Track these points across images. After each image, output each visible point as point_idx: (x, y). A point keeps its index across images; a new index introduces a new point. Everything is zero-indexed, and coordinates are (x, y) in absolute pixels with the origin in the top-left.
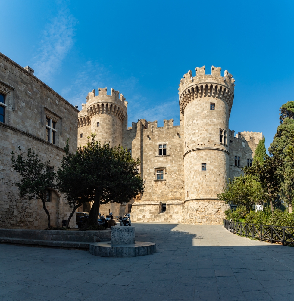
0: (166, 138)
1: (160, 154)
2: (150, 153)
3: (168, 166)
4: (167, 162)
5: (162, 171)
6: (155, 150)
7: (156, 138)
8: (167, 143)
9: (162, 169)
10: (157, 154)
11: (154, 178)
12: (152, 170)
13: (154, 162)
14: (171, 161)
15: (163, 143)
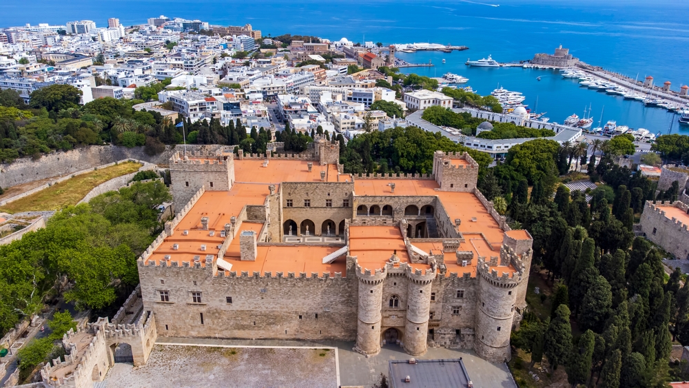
0: (465, 286)
1: (458, 296)
2: (450, 296)
3: (464, 305)
4: (463, 303)
5: (458, 308)
6: (455, 294)
7: (456, 285)
8: (464, 290)
9: (459, 307)
10: (456, 296)
11: (452, 312)
12: (450, 307)
13: (453, 302)
14: (466, 302)
15: (461, 290)
